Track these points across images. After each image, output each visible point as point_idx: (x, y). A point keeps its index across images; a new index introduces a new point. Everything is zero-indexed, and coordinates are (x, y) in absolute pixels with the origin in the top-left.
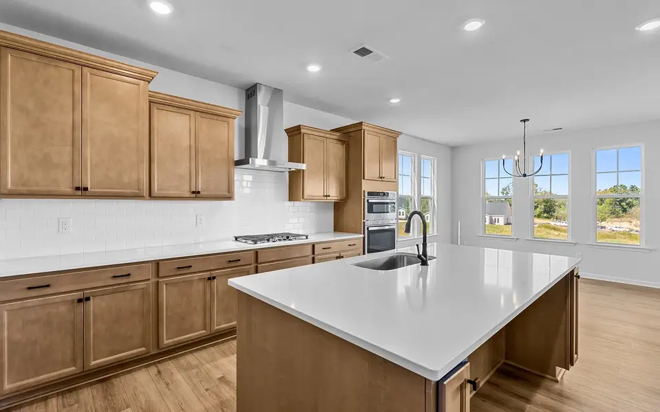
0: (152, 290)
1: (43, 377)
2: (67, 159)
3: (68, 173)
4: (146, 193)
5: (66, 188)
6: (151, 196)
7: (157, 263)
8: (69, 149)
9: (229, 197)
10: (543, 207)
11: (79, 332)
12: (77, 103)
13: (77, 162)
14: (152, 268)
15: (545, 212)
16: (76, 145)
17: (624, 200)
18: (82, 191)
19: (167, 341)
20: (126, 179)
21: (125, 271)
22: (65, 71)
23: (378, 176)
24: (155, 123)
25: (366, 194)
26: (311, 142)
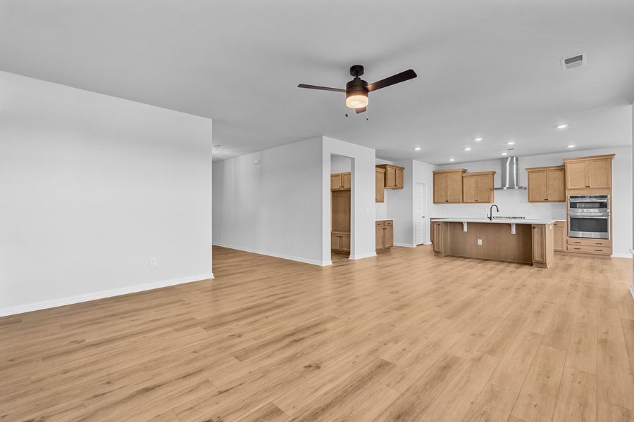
2: (444, 195)
3: (445, 198)
4: (461, 201)
5: (444, 201)
16: (446, 192)
18: (447, 202)
20: (456, 199)
23: (584, 187)
24: (465, 182)
25: (569, 198)
26: (534, 174)
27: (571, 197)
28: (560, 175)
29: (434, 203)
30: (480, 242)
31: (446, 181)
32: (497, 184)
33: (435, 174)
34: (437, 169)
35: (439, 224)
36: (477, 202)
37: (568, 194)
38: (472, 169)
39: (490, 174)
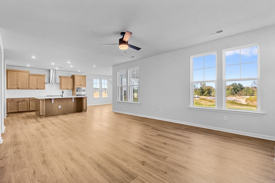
0: (29, 102)
1: (13, 111)
2: (16, 84)
3: (16, 86)
4: (28, 88)
7: (29, 98)
8: (16, 83)
9: (44, 89)
10: (207, 92)
11: (18, 106)
12: (17, 76)
13: (17, 85)
14: (29, 99)
15: (208, 93)
16: (17, 82)
17: (236, 89)
18: (18, 88)
19: (31, 109)
21: (24, 99)
23: (79, 85)
24: (30, 78)
26: (63, 79)
28: (71, 80)
29: (7, 89)
30: (60, 107)
32: (46, 81)
33: (8, 71)
36: (37, 89)
37: (76, 87)
39: (43, 76)
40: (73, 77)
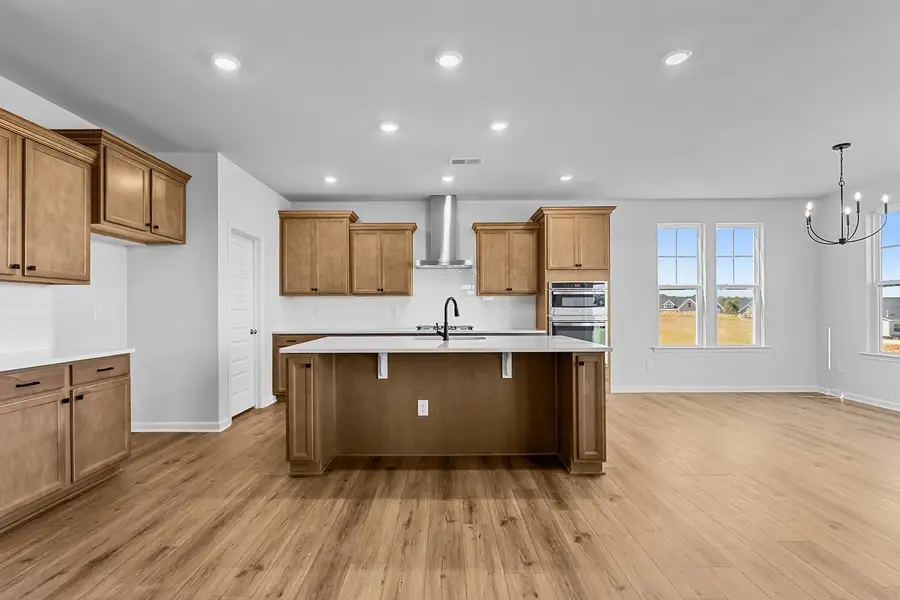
2: (308, 273)
3: (308, 281)
4: (347, 290)
5: (308, 290)
6: (352, 293)
8: (309, 267)
9: (408, 294)
13: (313, 274)
16: (313, 263)
18: (314, 292)
20: (336, 283)
22: (308, 224)
23: (571, 264)
24: (355, 244)
25: (550, 286)
26: (489, 236)
27: (555, 285)
28: (527, 240)
29: (283, 293)
30: (423, 408)
31: (313, 239)
33: (285, 217)
34: (288, 206)
35: (305, 362)
36: (381, 292)
37: (551, 278)
38: (368, 215)
39: (405, 230)
40: (537, 225)
